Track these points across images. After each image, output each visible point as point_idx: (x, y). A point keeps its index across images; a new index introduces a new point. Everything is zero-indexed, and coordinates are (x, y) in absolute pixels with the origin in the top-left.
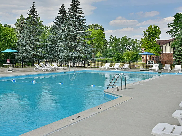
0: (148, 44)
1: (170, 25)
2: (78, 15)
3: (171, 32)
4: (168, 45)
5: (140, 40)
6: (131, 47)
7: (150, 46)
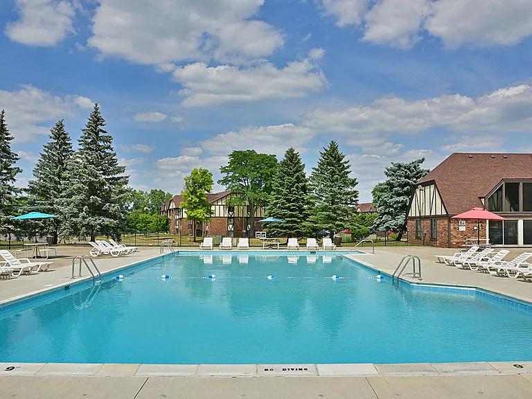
0: (193, 201)
1: (224, 170)
2: (101, 144)
3: (225, 181)
4: (220, 204)
5: (149, 193)
6: (132, 205)
7: (195, 205)
